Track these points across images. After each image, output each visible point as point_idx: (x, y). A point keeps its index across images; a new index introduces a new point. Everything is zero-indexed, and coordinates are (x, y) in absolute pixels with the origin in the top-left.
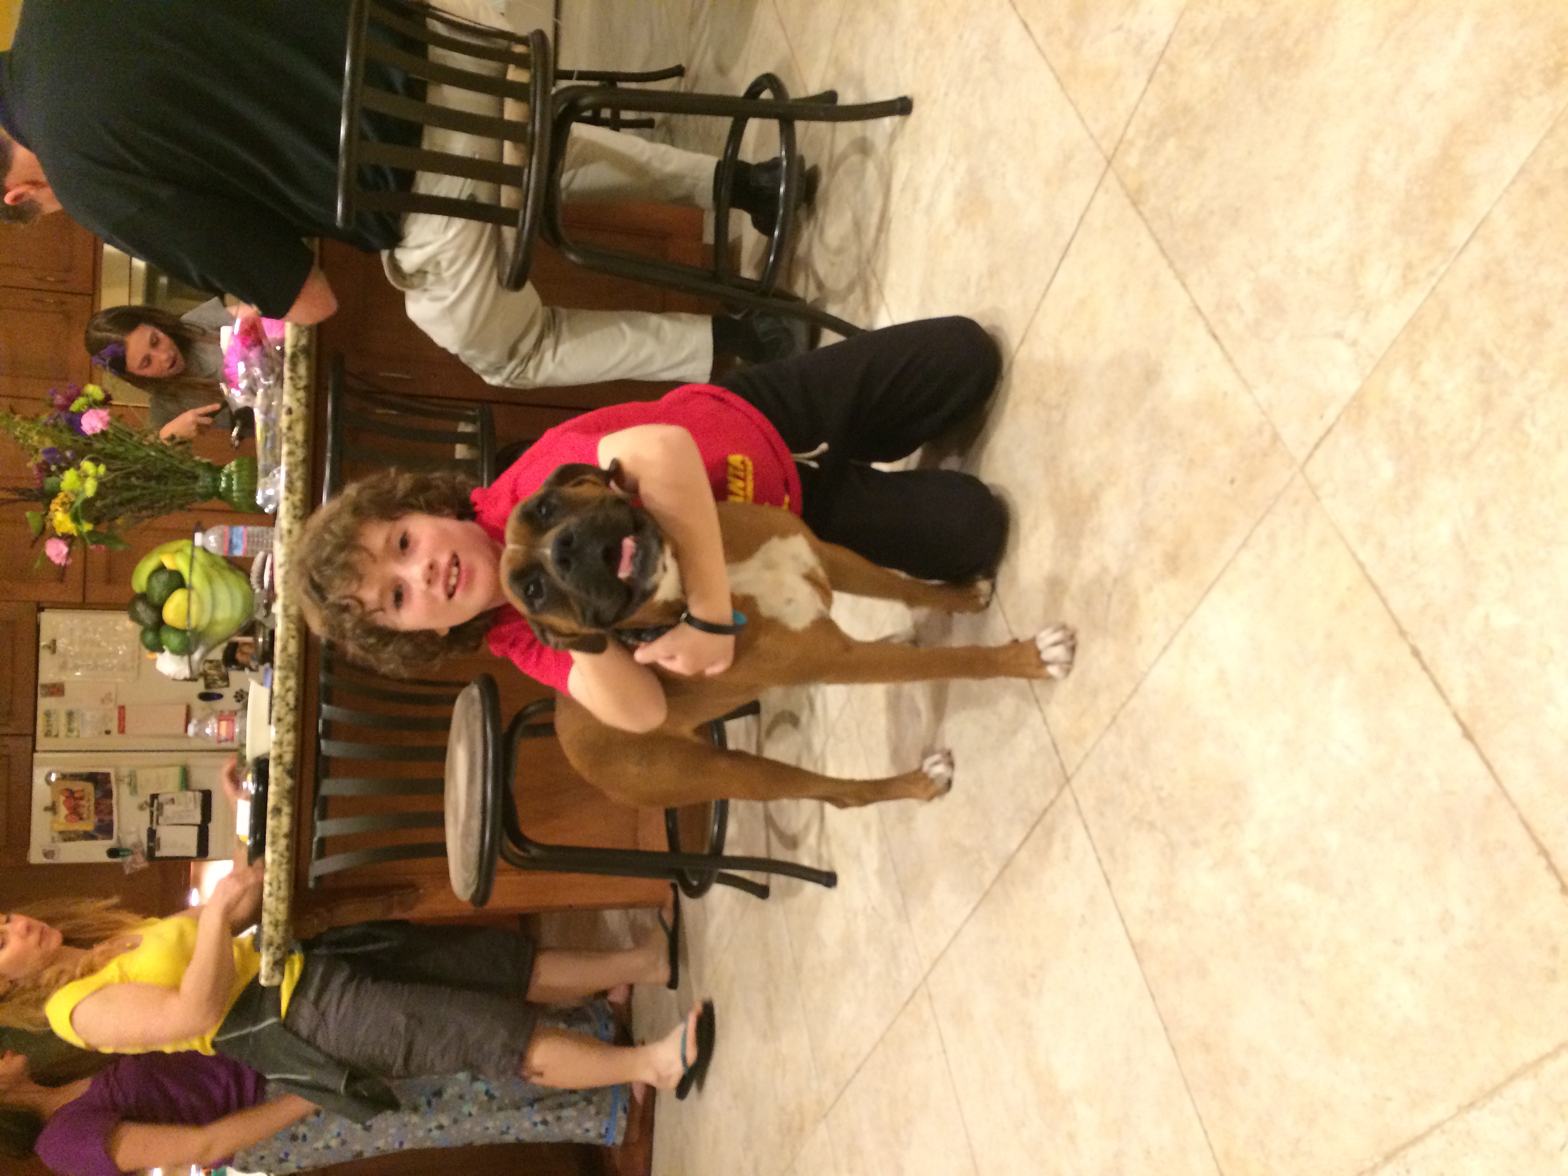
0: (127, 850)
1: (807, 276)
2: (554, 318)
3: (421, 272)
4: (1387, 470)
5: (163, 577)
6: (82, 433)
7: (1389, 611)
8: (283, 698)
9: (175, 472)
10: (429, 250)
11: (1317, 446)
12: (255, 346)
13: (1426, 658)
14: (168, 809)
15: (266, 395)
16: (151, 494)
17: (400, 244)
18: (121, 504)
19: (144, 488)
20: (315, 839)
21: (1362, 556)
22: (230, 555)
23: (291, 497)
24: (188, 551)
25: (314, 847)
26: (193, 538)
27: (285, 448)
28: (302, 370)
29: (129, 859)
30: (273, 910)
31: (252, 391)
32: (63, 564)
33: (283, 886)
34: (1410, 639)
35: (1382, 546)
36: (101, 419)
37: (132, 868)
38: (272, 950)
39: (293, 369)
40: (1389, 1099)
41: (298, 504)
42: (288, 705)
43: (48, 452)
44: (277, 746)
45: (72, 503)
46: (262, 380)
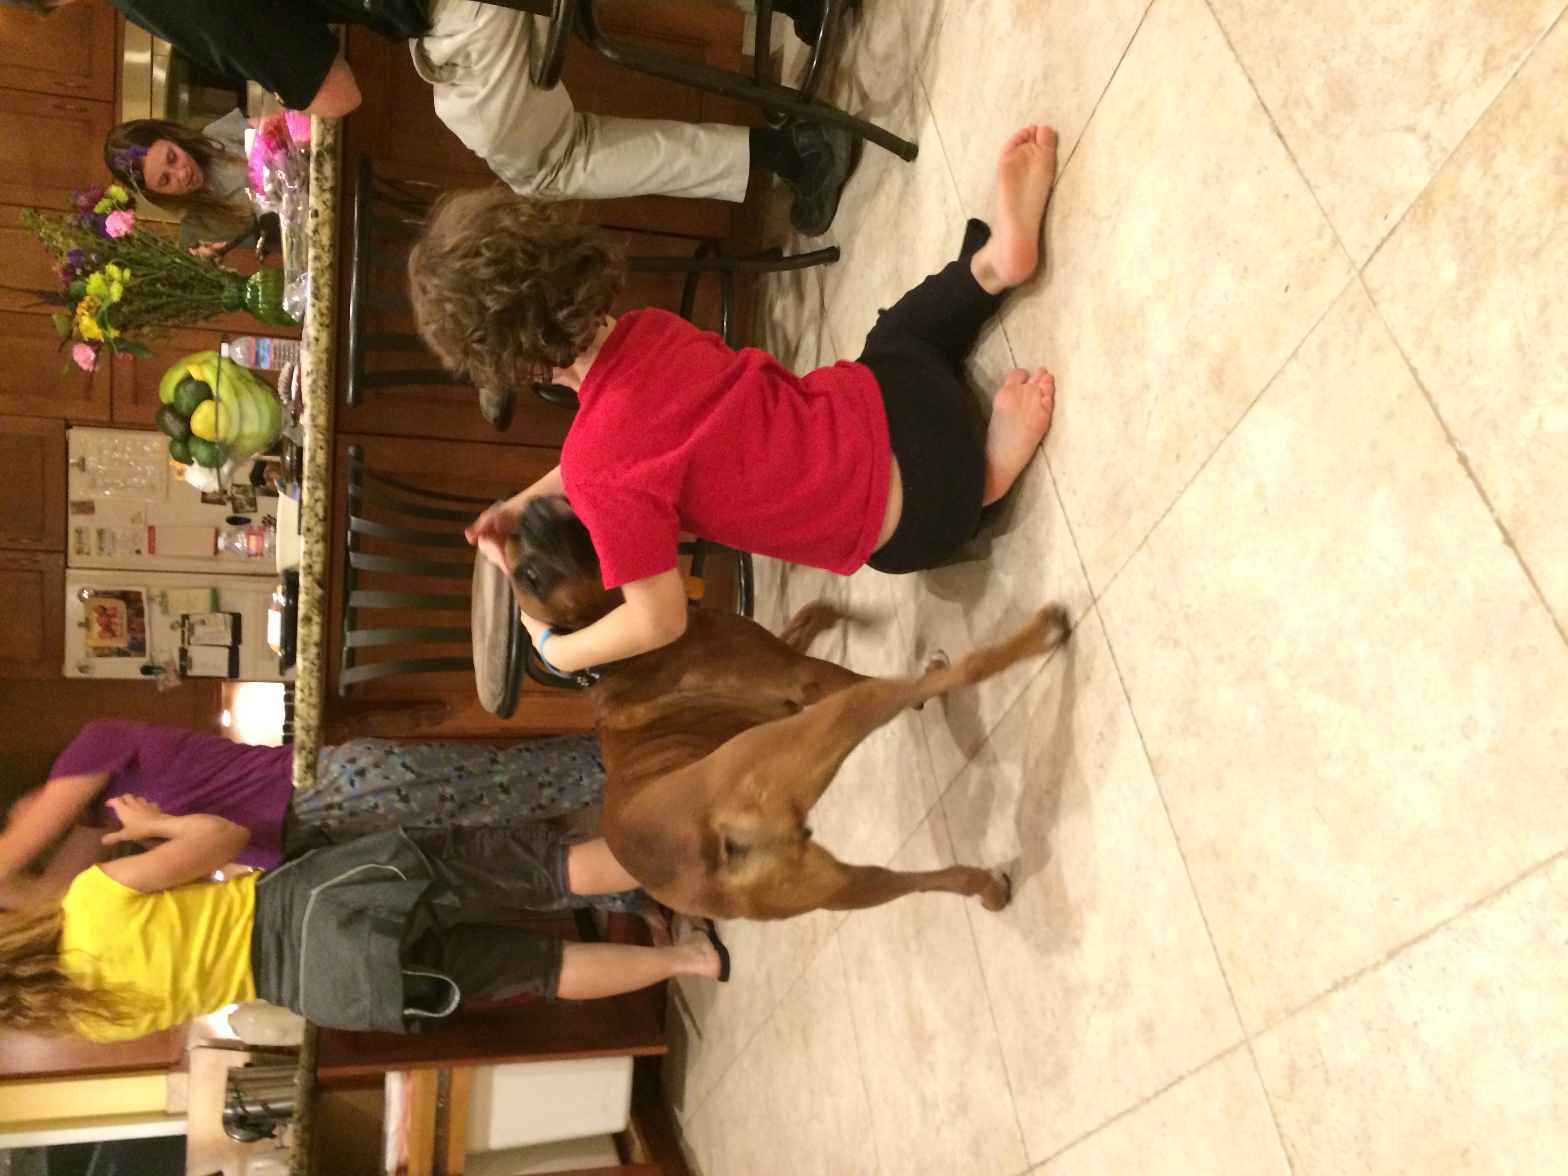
0: (159, 668)
1: (851, 88)
2: (586, 123)
3: (450, 65)
4: (1450, 271)
5: (190, 387)
6: (105, 235)
7: (1440, 419)
8: (312, 509)
9: (200, 281)
10: (460, 39)
11: (1378, 249)
12: (280, 148)
13: (1472, 465)
14: (199, 630)
15: (291, 200)
16: (176, 302)
17: (430, 33)
18: (147, 311)
19: (170, 296)
20: (345, 649)
21: (1416, 362)
22: (258, 368)
23: (317, 303)
24: (216, 363)
25: (344, 655)
26: (220, 351)
27: (311, 253)
28: (328, 170)
29: (162, 677)
30: (305, 716)
31: (277, 196)
32: (91, 370)
33: (314, 692)
34: (1458, 447)
35: (1438, 350)
36: (125, 221)
37: (165, 685)
38: (304, 753)
39: (319, 168)
40: (1396, 899)
41: (325, 311)
42: (317, 515)
43: (73, 254)
44: (307, 556)
45: (98, 308)
46: (287, 184)
